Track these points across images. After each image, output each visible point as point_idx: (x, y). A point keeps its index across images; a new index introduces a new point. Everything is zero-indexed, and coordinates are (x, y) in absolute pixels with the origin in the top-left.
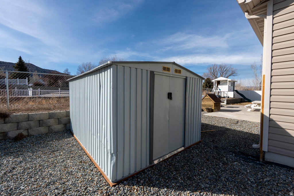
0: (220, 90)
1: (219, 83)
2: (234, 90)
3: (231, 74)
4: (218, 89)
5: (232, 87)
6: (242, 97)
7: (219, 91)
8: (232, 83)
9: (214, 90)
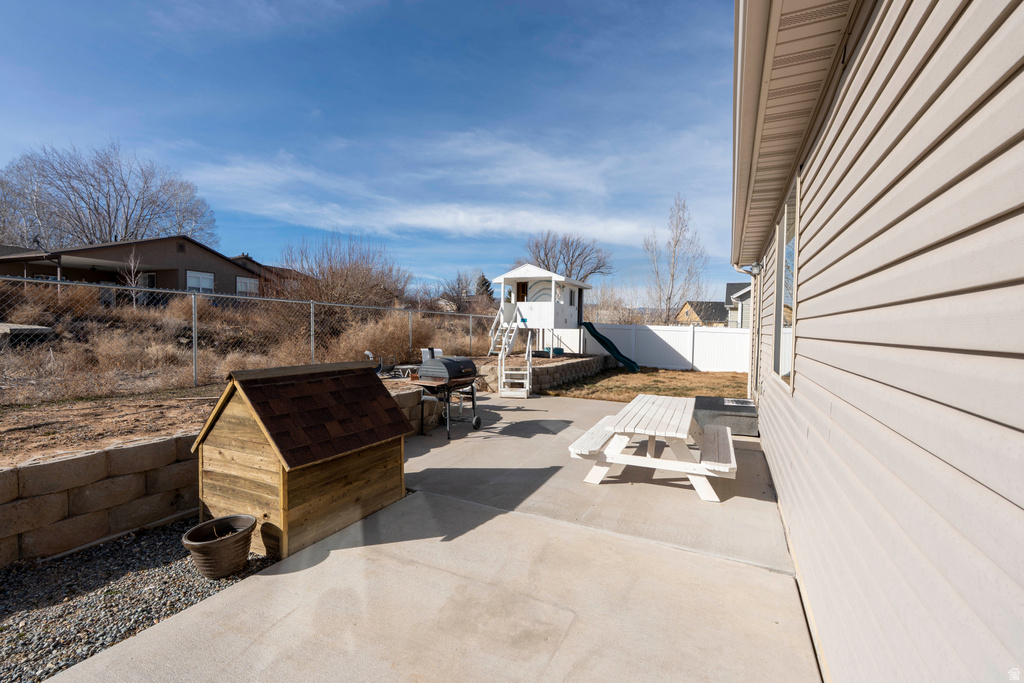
0: (524, 320)
1: (522, 290)
2: (580, 324)
3: (595, 269)
4: (519, 319)
5: (574, 310)
6: (607, 353)
7: (522, 326)
8: (572, 293)
9: (502, 321)
